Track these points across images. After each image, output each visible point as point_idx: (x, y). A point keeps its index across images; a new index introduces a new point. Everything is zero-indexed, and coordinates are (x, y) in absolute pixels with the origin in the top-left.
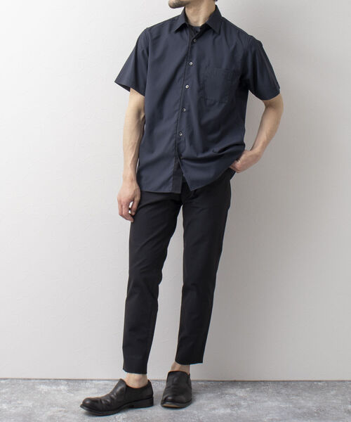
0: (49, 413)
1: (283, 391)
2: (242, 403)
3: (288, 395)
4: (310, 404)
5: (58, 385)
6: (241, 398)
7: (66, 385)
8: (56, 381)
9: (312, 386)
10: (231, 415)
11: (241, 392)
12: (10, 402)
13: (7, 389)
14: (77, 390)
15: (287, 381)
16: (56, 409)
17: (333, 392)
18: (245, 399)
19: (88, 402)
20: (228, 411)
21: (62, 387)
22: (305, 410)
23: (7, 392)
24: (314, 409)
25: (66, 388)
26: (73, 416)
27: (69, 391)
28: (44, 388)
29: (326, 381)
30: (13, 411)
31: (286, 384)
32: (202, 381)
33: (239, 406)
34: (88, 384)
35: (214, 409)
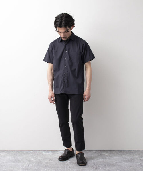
0: (46, 161)
1: (120, 153)
2: (107, 157)
3: (121, 155)
4: (128, 158)
5: (49, 152)
6: (106, 156)
7: (51, 152)
8: (48, 151)
9: (129, 152)
10: (103, 161)
11: (106, 154)
12: (34, 158)
13: (33, 154)
14: (55, 154)
15: (121, 150)
16: (48, 160)
17: (136, 154)
18: (108, 156)
19: (61, 158)
20: (103, 160)
21: (50, 153)
22: (127, 160)
23: (32, 155)
24: (130, 159)
25: (51, 153)
26: (54, 162)
27: (52, 154)
28: (44, 153)
29: (133, 150)
30: (35, 161)
31: (121, 151)
32: (94, 151)
33: (106, 158)
34: (58, 152)
35: (98, 159)
